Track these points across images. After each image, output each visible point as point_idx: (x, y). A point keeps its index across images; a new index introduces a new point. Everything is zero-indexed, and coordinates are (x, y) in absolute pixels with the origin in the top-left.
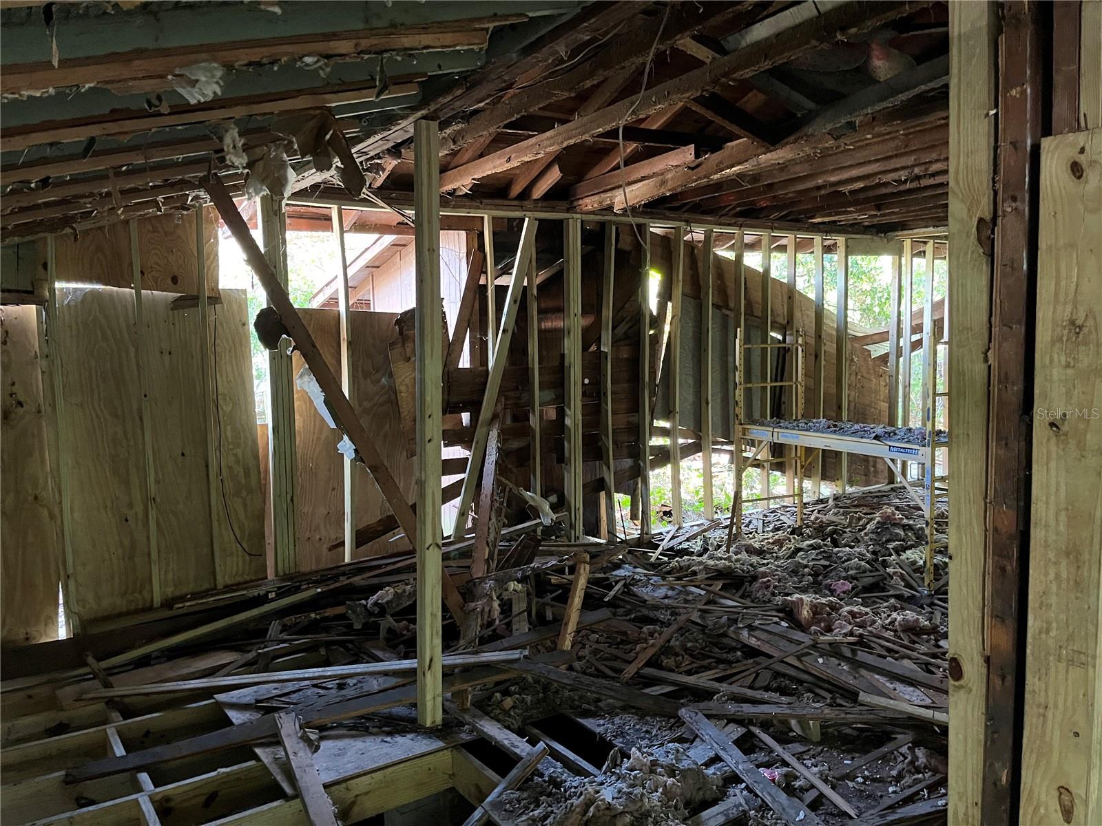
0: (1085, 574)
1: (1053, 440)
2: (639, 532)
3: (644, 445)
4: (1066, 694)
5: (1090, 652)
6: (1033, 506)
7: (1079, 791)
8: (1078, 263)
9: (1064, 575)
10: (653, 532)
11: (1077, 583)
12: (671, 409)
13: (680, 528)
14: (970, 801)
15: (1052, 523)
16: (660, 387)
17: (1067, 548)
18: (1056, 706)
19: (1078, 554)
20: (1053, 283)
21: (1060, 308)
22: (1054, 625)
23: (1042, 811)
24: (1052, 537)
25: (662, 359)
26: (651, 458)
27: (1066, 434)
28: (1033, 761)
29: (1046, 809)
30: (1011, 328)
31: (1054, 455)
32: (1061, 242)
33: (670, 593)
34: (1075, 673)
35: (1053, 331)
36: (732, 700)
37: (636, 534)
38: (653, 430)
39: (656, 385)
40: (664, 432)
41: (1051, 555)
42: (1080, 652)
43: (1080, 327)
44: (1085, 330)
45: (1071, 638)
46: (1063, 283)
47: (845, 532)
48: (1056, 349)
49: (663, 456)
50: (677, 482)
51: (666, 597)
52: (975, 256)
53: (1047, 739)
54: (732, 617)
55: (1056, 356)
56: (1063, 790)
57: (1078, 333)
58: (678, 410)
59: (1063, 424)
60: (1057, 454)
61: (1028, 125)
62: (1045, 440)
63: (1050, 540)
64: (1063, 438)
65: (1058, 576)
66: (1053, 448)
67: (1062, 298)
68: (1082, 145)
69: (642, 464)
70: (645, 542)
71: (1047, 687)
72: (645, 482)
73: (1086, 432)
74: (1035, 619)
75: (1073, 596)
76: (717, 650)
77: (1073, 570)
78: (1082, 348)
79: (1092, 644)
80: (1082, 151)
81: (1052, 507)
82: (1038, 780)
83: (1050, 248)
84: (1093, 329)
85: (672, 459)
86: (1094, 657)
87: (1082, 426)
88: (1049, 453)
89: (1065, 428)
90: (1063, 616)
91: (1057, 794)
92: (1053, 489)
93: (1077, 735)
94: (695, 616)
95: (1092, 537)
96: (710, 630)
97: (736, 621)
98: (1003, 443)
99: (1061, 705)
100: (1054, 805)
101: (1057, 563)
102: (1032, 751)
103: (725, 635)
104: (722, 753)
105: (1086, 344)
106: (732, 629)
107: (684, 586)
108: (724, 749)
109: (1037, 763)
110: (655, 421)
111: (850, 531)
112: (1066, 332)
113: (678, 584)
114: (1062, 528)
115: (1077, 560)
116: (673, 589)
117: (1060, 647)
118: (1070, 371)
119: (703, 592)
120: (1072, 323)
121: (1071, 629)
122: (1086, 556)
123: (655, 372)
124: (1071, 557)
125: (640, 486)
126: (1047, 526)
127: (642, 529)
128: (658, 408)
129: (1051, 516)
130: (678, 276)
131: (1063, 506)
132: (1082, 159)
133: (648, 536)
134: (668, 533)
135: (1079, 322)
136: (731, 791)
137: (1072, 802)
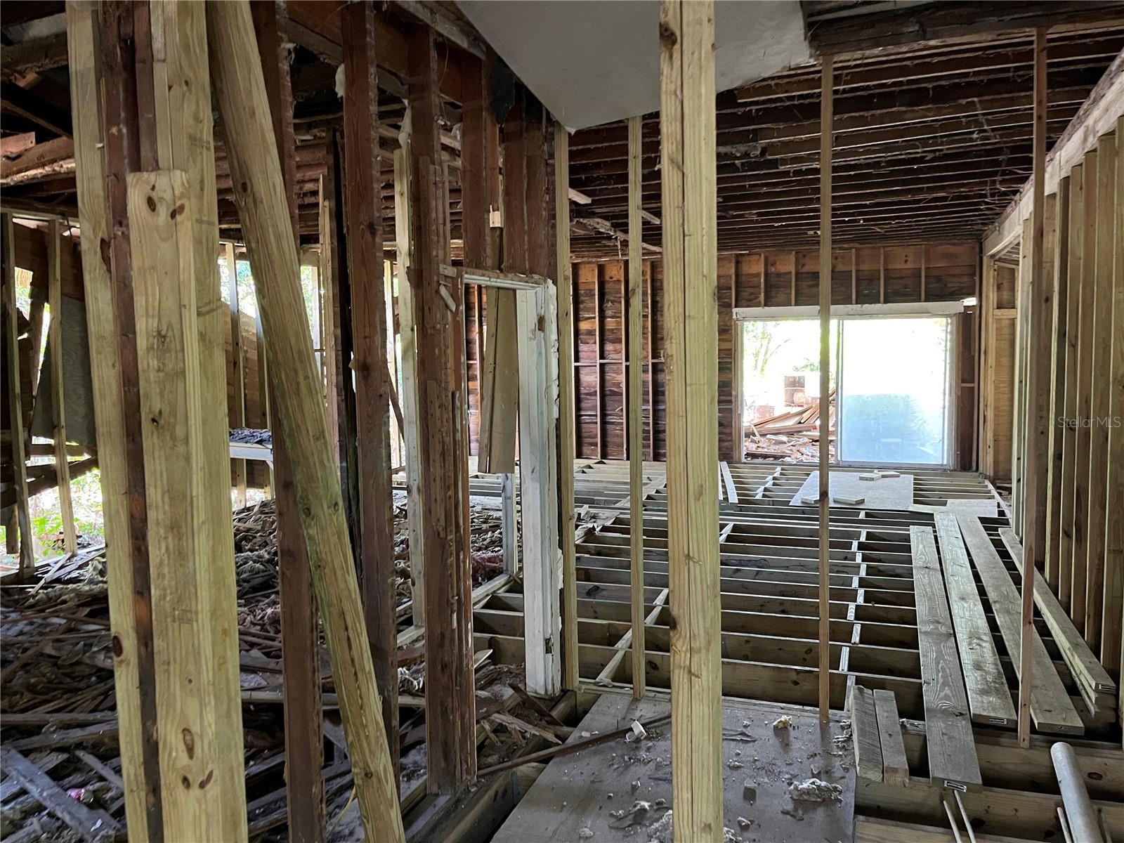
0: (185, 544)
1: (155, 433)
2: (18, 566)
3: (19, 466)
4: (181, 648)
5: (194, 609)
6: (147, 490)
7: (196, 729)
8: (158, 283)
9: (171, 548)
10: (36, 565)
11: (180, 553)
12: (56, 423)
13: (73, 556)
14: (137, 762)
15: (160, 503)
16: (39, 399)
17: (171, 523)
18: (175, 661)
19: (179, 528)
20: (144, 297)
21: (150, 321)
22: (168, 591)
23: (174, 754)
24: (161, 517)
25: (40, 368)
26: (28, 480)
27: (163, 427)
28: (164, 712)
29: (177, 752)
30: (128, 336)
31: (157, 447)
32: (146, 265)
33: (28, 628)
34: (185, 627)
35: (148, 340)
36: (61, 728)
37: (15, 569)
38: (31, 449)
39: (33, 397)
40: (47, 450)
41: (162, 532)
42: (187, 611)
43: (164, 337)
44: (168, 339)
45: (180, 600)
46: (150, 300)
47: (255, 537)
48: (150, 355)
49: (48, 477)
50: (67, 504)
51: (21, 633)
52: (102, 272)
53: (172, 691)
54: (88, 642)
55: (151, 361)
56: (186, 731)
57: (163, 342)
58: (63, 423)
59: (160, 419)
60: (159, 445)
61: (126, 161)
62: (150, 434)
63: (160, 520)
64: (161, 431)
65: (167, 549)
66: (155, 440)
67: (151, 313)
68: (153, 183)
69: (17, 488)
70: (25, 577)
71: (168, 645)
72: (23, 508)
73: (175, 423)
74: (155, 589)
75: (178, 564)
76: (68, 680)
77: (176, 541)
78: (168, 355)
79: (194, 603)
80: (153, 188)
81: (159, 491)
82: (168, 730)
83: (139, 269)
84: (172, 339)
85: (59, 479)
86: (197, 613)
87: (172, 420)
88: (153, 444)
89: (162, 422)
90: (173, 583)
91: (181, 736)
92: (158, 475)
93: (190, 681)
94: (49, 650)
95: (186, 512)
96: (64, 660)
97: (91, 645)
98: (131, 438)
99: (178, 660)
100: (182, 747)
101: (166, 538)
102: (162, 706)
103: (78, 663)
104: (29, 786)
105: (169, 351)
106: (88, 654)
107: (45, 618)
108: (31, 781)
109: (167, 712)
110: (34, 438)
111: (261, 536)
112: (156, 341)
113: (36, 618)
114: (167, 507)
115: (179, 533)
116: (31, 623)
117: (174, 609)
118: (161, 375)
119: (63, 621)
120: (159, 332)
121: (179, 592)
122: (184, 529)
123: (31, 382)
124: (175, 531)
125: (17, 513)
126: (157, 507)
127: (22, 563)
128: (38, 423)
129: (159, 499)
130: (55, 275)
131: (166, 489)
132: (154, 195)
133: (29, 570)
134: (56, 563)
135: (163, 333)
136: (29, 822)
137: (193, 740)
